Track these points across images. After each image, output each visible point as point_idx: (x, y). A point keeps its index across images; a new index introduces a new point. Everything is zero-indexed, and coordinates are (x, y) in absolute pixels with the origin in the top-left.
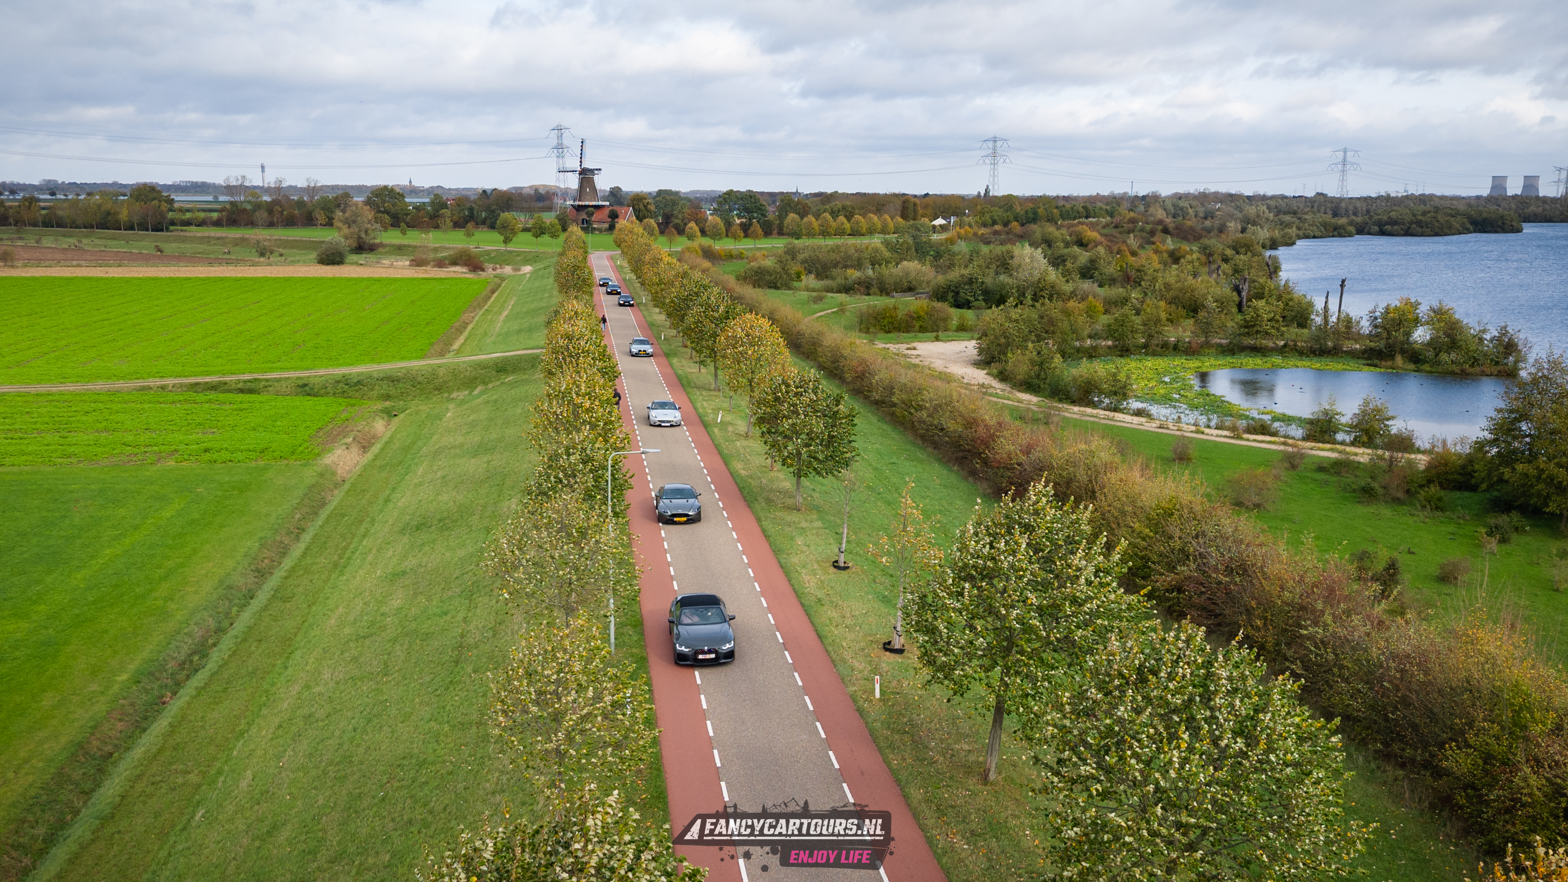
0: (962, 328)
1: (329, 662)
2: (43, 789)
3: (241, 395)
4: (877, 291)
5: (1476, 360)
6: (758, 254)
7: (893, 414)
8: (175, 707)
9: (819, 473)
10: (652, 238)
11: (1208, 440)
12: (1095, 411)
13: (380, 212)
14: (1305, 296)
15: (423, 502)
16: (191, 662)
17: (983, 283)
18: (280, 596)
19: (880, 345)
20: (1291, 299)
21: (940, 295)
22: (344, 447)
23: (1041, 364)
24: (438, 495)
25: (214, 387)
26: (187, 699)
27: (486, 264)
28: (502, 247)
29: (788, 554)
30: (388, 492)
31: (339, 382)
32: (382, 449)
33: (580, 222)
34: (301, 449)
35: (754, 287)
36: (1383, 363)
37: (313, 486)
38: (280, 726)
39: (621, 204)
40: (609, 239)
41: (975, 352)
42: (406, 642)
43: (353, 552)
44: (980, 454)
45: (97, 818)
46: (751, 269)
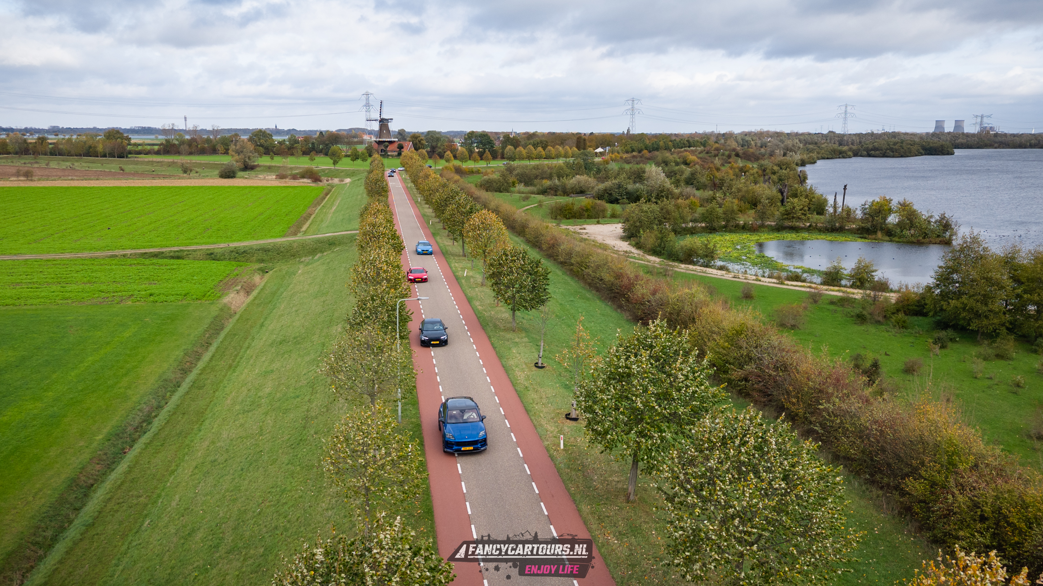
0: (614, 216)
1: (227, 427)
2: (51, 507)
3: (172, 260)
4: (562, 193)
5: (926, 234)
6: (489, 171)
7: (571, 270)
8: (131, 455)
9: (527, 309)
10: (424, 161)
11: (763, 285)
12: (694, 267)
13: (257, 145)
14: (822, 195)
15: (284, 327)
16: (142, 427)
17: (626, 189)
18: (196, 385)
19: (564, 227)
20: (814, 197)
21: (600, 197)
22: (235, 292)
23: (662, 239)
24: (293, 322)
25: (156, 255)
26: (139, 450)
27: (323, 178)
28: (332, 167)
29: (507, 359)
30: (262, 320)
31: (232, 252)
32: (259, 293)
33: (380, 151)
34: (209, 293)
35: (487, 191)
36: (870, 236)
37: (217, 317)
38: (196, 467)
39: (405, 140)
40: (397, 161)
41: (621, 231)
42: (274, 414)
43: (241, 358)
44: (624, 295)
45: (84, 525)
46: (484, 180)
